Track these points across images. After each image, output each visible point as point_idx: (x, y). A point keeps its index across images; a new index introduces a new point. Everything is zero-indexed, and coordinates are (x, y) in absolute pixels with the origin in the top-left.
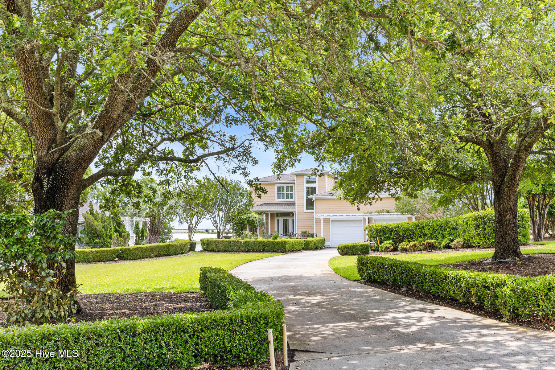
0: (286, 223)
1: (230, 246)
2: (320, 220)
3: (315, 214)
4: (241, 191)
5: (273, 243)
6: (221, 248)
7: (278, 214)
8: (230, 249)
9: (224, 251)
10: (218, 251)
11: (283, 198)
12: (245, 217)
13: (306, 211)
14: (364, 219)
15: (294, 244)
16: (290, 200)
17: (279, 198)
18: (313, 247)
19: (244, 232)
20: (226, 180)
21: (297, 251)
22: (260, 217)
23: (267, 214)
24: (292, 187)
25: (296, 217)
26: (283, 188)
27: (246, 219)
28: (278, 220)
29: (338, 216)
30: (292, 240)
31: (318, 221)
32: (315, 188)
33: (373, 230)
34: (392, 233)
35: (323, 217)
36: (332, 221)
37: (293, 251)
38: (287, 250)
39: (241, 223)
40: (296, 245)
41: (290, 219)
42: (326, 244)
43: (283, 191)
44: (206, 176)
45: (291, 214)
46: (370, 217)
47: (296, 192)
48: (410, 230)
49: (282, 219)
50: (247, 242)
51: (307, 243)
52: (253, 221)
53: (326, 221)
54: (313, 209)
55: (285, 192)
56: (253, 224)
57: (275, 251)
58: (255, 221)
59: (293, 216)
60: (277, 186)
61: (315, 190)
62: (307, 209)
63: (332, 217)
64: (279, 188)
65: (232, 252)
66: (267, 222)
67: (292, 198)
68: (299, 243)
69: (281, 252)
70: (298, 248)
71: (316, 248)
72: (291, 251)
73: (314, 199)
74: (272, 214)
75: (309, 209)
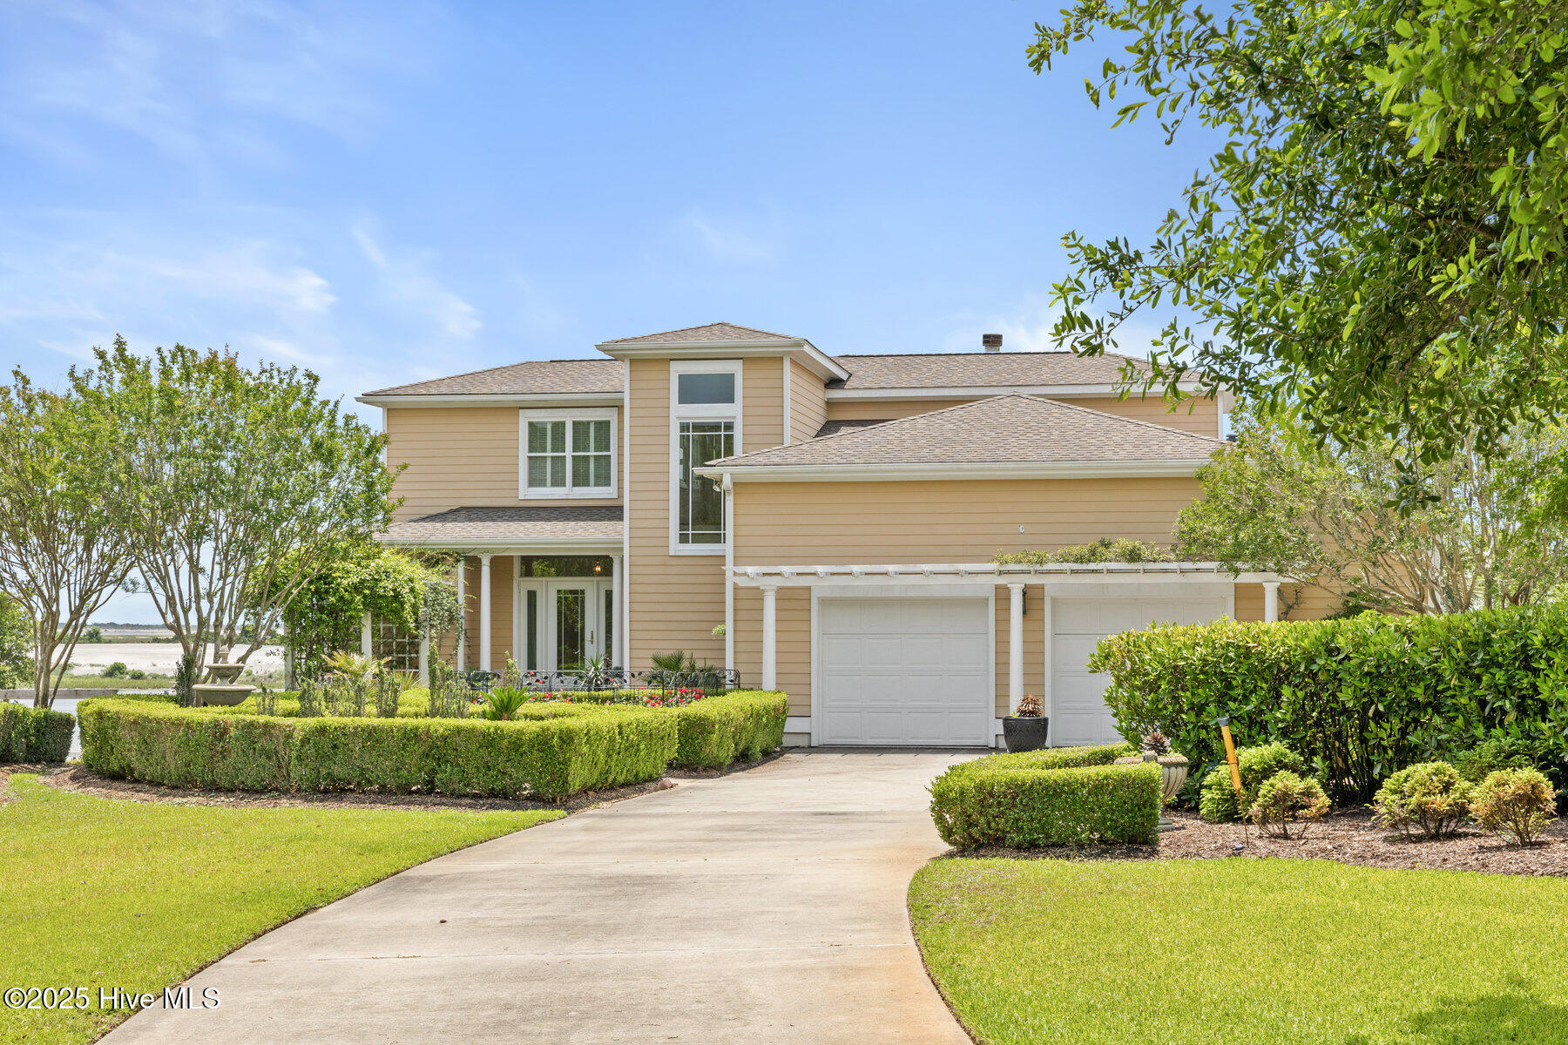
0: (570, 609)
1: (224, 753)
2: (757, 595)
3: (729, 567)
4: (320, 430)
5: (489, 741)
6: (174, 765)
7: (529, 565)
8: (222, 771)
9: (182, 785)
10: (156, 784)
11: (558, 481)
12: (349, 574)
13: (676, 547)
14: (1002, 595)
15: (623, 742)
16: (593, 493)
17: (534, 481)
18: (727, 753)
19: (340, 658)
20: (230, 364)
21: (638, 783)
22: (434, 576)
23: (473, 563)
24: (603, 427)
25: (622, 583)
26: (559, 428)
27: (357, 588)
28: (532, 596)
29: (860, 577)
30: (604, 717)
31: (750, 600)
32: (729, 427)
33: (1153, 669)
34: (1286, 692)
35: (777, 582)
36: (826, 602)
37: (612, 788)
38: (575, 784)
39: (333, 612)
40: (632, 748)
41: (589, 587)
42: (792, 725)
43: (559, 444)
44: (120, 346)
45: (598, 565)
46: (1033, 580)
47: (625, 451)
48: (1415, 674)
49: (549, 590)
50: (322, 731)
51: (694, 730)
52: (397, 596)
53: (794, 602)
54: (717, 539)
55: (569, 453)
56: (397, 613)
57: (501, 796)
58: (409, 599)
59: (607, 571)
60: (525, 418)
61: (729, 439)
62: (684, 539)
63: (823, 578)
64: (536, 431)
65: (230, 791)
66: (474, 604)
67: (603, 480)
68: (650, 735)
69: (538, 800)
70: (644, 769)
71: (744, 760)
72: (606, 788)
73: (727, 482)
74: (501, 565)
75: (698, 539)
